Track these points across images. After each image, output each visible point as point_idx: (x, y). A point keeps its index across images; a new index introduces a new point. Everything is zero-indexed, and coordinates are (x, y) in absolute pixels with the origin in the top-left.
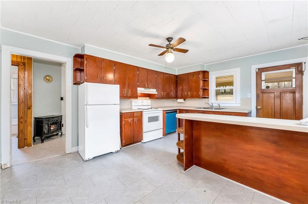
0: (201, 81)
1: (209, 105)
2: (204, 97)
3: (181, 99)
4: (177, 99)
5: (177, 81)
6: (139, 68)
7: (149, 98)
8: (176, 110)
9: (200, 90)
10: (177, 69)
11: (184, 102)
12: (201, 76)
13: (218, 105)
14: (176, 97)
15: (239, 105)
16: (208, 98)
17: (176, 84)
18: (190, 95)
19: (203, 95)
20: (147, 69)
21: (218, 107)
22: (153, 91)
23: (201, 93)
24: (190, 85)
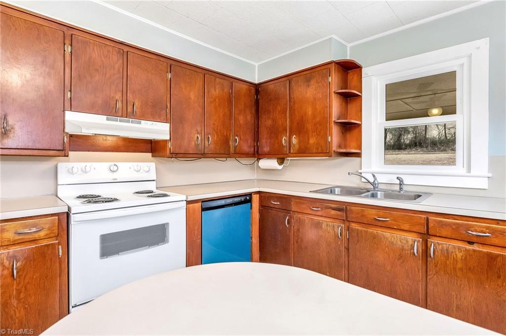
0: (333, 95)
1: (363, 180)
2: (344, 151)
3: (268, 158)
4: (259, 159)
5: (257, 102)
6: (75, 32)
7: (150, 154)
8: (250, 194)
9: (331, 129)
10: (257, 65)
11: (280, 167)
12: (334, 79)
13: (398, 182)
14: (257, 154)
15: (483, 184)
16: (358, 155)
17: (254, 112)
18: (297, 147)
19: (340, 147)
20: (122, 43)
21: (397, 188)
22: (159, 130)
23: (335, 137)
24: (296, 112)
